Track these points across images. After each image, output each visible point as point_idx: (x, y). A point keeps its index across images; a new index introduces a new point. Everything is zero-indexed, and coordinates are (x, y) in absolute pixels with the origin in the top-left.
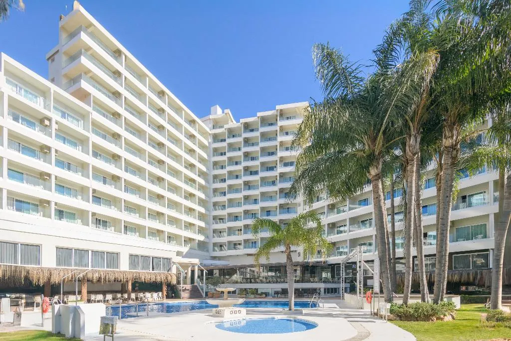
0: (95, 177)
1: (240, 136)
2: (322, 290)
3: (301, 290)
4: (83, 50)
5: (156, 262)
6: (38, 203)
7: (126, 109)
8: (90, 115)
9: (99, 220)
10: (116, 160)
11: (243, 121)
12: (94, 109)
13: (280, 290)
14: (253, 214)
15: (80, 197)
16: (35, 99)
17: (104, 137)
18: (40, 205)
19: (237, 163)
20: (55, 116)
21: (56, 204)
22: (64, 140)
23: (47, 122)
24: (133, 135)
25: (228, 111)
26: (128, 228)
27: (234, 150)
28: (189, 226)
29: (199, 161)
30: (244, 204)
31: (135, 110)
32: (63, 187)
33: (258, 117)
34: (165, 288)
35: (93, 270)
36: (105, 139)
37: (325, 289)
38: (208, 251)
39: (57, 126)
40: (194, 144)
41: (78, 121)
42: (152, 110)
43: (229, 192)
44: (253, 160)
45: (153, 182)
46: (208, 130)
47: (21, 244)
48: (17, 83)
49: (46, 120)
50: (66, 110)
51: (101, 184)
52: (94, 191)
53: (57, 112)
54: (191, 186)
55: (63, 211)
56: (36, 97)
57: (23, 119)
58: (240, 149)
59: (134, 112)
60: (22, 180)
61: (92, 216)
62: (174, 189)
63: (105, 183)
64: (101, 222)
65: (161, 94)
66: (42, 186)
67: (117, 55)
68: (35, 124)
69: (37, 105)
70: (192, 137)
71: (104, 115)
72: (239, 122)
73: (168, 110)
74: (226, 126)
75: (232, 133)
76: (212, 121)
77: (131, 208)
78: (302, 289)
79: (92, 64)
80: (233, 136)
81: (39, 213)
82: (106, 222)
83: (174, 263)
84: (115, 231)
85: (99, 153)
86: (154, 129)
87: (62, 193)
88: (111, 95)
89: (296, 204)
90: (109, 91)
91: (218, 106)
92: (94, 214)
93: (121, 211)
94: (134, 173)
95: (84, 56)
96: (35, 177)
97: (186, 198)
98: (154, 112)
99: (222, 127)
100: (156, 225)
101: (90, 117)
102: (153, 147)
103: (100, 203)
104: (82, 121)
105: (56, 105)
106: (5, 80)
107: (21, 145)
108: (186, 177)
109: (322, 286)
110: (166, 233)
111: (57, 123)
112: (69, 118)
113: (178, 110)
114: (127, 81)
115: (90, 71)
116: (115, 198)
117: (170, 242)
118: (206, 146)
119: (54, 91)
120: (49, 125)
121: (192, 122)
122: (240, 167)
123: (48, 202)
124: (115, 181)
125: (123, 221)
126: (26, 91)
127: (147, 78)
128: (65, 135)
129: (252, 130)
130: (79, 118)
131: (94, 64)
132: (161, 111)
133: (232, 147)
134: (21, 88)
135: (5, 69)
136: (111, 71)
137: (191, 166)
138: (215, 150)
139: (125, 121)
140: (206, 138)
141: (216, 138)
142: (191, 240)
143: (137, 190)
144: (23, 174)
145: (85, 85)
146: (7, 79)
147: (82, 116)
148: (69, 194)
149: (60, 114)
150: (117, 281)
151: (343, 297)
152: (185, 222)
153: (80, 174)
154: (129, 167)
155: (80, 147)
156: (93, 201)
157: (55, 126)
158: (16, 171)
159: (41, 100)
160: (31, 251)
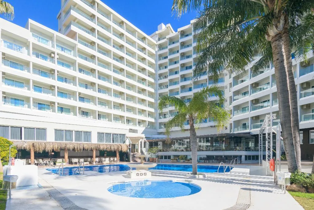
0: (81, 85)
1: (178, 41)
2: (243, 158)
3: (223, 157)
4: (72, 7)
5: (115, 137)
6: (50, 104)
7: (98, 38)
8: (77, 46)
9: (84, 112)
10: (93, 72)
11: (179, 30)
12: (79, 42)
13: (205, 156)
14: (188, 99)
15: (72, 99)
16: (47, 43)
17: (86, 59)
18: (50, 105)
19: (176, 63)
20: (57, 50)
21: (58, 104)
22: (63, 64)
23: (53, 55)
24: (104, 55)
25: (169, 25)
26: (101, 116)
27: (174, 53)
28: (142, 112)
29: (148, 66)
30: (181, 92)
31: (104, 37)
32: (63, 93)
33: (191, 24)
34: (118, 155)
35: (72, 143)
36: (86, 60)
37: (246, 156)
38: (155, 129)
39: (58, 56)
40: (145, 54)
41: (70, 51)
42: (115, 36)
43: (170, 85)
44: (188, 58)
45: (116, 84)
46: (155, 42)
47: (36, 129)
48: (37, 35)
49: (52, 54)
50: (64, 46)
51: (84, 89)
52: (80, 94)
53: (58, 48)
54: (143, 83)
55: (63, 108)
56: (47, 41)
57: (41, 55)
58: (178, 52)
59: (104, 39)
60: (41, 91)
61: (79, 110)
62: (130, 87)
63: (86, 88)
64: (85, 113)
65: (121, 24)
66: (51, 94)
67: (92, 5)
68: (47, 57)
69: (48, 46)
70: (143, 49)
71: (86, 45)
72: (177, 31)
73: (126, 33)
74: (168, 37)
75: (172, 41)
76: (157, 35)
77: (103, 102)
78: (225, 156)
79: (78, 14)
80: (173, 43)
81: (50, 110)
82: (88, 113)
83: (127, 137)
84: (93, 118)
85: (83, 69)
86: (117, 49)
87: (62, 97)
88: (89, 31)
89: (223, 87)
90: (88, 29)
91: (162, 24)
92: (80, 108)
93: (96, 105)
94: (104, 79)
95: (73, 10)
96: (47, 89)
97: (139, 92)
98: (117, 37)
99: (165, 38)
100: (119, 112)
101: (77, 47)
102: (117, 60)
103: (84, 101)
104: (73, 51)
105: (57, 44)
106: (32, 35)
107: (40, 71)
108: (139, 77)
109: (243, 153)
110: (126, 117)
111: (58, 54)
112: (65, 50)
113: (133, 32)
114: (99, 20)
115: (76, 18)
116: (93, 97)
117: (129, 123)
118: (154, 54)
119: (56, 35)
120: (54, 56)
121: (143, 39)
122: (178, 65)
123: (54, 103)
124: (93, 86)
125: (97, 112)
126: (42, 38)
127: (112, 15)
128: (63, 62)
129: (187, 36)
130: (71, 50)
131: (79, 13)
132: (121, 35)
133: (172, 52)
134: (40, 38)
135: (31, 28)
136: (89, 15)
137: (143, 70)
138: (160, 56)
139: (98, 46)
140: (154, 49)
141: (161, 47)
142: (144, 121)
143: (106, 90)
144: (41, 87)
145: (73, 28)
146: (33, 34)
147: (72, 47)
148: (66, 97)
149: (61, 49)
150: (86, 150)
151: (261, 163)
152: (138, 109)
153: (72, 84)
154: (101, 76)
155: (72, 68)
156: (80, 100)
157: (57, 57)
158: (38, 87)
159: (50, 42)
160: (42, 132)
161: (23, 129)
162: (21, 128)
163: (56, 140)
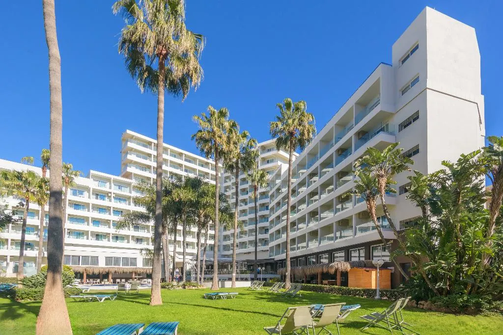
9: (138, 239)
18: (105, 236)
20: (114, 190)
21: (113, 234)
23: (110, 195)
35: (121, 267)
39: (115, 195)
41: (127, 188)
42: (174, 167)
47: (91, 257)
57: (100, 195)
61: (133, 237)
65: (181, 154)
67: (150, 144)
68: (105, 197)
69: (106, 188)
70: (207, 174)
73: (184, 163)
81: (106, 239)
93: (149, 233)
101: (132, 185)
103: (139, 229)
104: (129, 188)
105: (115, 184)
106: (92, 182)
107: (99, 208)
111: (114, 193)
112: (122, 188)
119: (113, 178)
121: (207, 164)
123: (109, 234)
125: (150, 239)
126: (101, 182)
127: (169, 150)
128: (120, 197)
134: (99, 182)
135: (91, 177)
145: (129, 169)
155: (128, 202)
157: (113, 195)
158: (96, 222)
159: (108, 184)
160: (95, 260)
161: (81, 257)
162: (79, 257)
163: (106, 265)
